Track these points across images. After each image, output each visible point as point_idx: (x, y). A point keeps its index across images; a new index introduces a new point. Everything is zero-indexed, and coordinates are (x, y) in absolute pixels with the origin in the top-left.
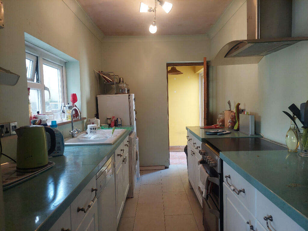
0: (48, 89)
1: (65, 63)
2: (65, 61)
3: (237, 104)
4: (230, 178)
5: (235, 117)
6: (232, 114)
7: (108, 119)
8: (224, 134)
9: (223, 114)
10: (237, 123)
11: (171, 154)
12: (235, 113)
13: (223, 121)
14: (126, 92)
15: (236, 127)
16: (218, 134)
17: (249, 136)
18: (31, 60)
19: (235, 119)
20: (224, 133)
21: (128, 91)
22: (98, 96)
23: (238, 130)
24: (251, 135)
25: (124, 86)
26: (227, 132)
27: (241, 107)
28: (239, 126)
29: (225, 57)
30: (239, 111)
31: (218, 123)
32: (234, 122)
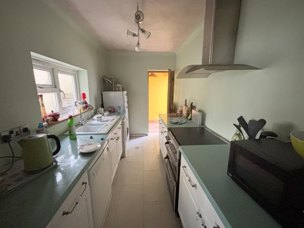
0: (63, 92)
1: (77, 71)
2: (78, 70)
3: (190, 103)
4: (185, 167)
5: (189, 110)
6: (187, 108)
7: (109, 107)
8: (182, 124)
9: (182, 107)
10: (190, 115)
11: (150, 124)
12: (189, 108)
13: (181, 111)
14: (121, 90)
15: (189, 118)
16: (178, 123)
17: (198, 126)
18: (48, 71)
19: (189, 113)
20: (182, 122)
21: (122, 89)
22: (102, 92)
23: (191, 119)
24: (199, 125)
25: (119, 86)
26: (184, 121)
27: (194, 104)
28: (191, 117)
29: (186, 73)
30: (192, 107)
31: (178, 113)
32: (188, 113)
